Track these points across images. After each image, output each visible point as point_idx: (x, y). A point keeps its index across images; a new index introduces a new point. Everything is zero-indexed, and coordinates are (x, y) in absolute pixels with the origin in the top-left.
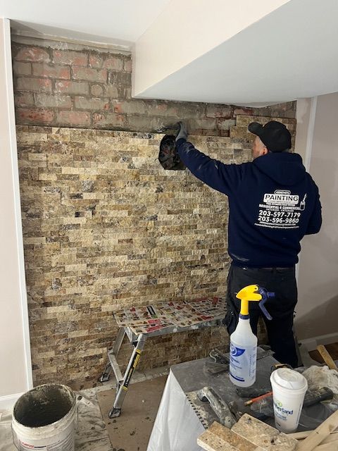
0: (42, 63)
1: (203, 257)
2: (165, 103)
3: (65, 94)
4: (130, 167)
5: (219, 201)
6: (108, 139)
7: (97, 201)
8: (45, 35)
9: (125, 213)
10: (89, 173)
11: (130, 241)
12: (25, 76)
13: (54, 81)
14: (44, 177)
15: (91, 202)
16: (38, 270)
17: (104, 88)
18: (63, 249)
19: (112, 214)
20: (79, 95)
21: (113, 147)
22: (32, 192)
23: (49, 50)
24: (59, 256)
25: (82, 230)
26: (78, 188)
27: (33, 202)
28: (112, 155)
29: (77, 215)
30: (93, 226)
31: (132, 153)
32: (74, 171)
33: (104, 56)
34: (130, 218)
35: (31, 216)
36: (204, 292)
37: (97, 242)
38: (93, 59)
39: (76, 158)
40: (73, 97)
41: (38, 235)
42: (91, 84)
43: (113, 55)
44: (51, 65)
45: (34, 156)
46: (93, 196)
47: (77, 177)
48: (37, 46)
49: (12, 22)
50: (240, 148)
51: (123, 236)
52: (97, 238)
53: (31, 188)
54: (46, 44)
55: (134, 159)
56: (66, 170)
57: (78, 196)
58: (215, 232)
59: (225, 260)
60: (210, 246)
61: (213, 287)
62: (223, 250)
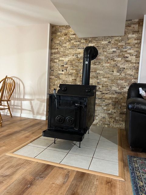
4: (77, 57)
5: (106, 69)
6: (72, 50)
7: (68, 67)
9: (75, 71)
10: (66, 59)
11: (75, 80)
14: (56, 61)
15: (66, 67)
16: (52, 85)
18: (58, 80)
19: (71, 71)
21: (73, 52)
22: (53, 64)
24: (57, 82)
25: (63, 75)
26: (63, 63)
27: (52, 67)
28: (72, 54)
29: (63, 71)
30: (66, 74)
31: (78, 54)
32: (63, 59)
34: (76, 73)
35: (52, 70)
36: (100, 101)
37: (67, 79)
39: (63, 55)
41: (53, 75)
45: (54, 55)
46: (66, 66)
47: (63, 61)
50: (115, 50)
51: (73, 78)
52: (66, 78)
53: (52, 63)
55: (78, 55)
56: (61, 59)
57: (63, 66)
58: (105, 79)
59: (109, 90)
60: (103, 84)
61: (103, 100)
62: (107, 87)
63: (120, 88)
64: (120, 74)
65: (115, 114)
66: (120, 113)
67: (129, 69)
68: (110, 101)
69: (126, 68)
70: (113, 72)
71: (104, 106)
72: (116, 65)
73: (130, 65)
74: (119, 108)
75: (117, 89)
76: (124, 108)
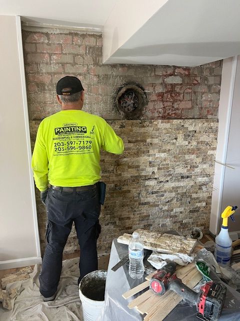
0: (43, 43)
1: (153, 173)
2: (126, 67)
3: (58, 63)
5: (165, 134)
8: (44, 25)
11: (103, 161)
12: (32, 53)
13: (50, 55)
17: (84, 58)
20: (67, 63)
23: (47, 34)
33: (84, 36)
36: (155, 197)
38: (75, 38)
40: (63, 64)
42: (75, 55)
43: (89, 35)
44: (48, 44)
48: (39, 32)
49: (21, 17)
54: (45, 31)
58: (163, 155)
59: (170, 175)
60: (159, 165)
61: (161, 193)
62: (168, 168)
63: (189, 168)
64: (189, 143)
65: (181, 214)
66: (190, 211)
67: (204, 132)
68: (173, 194)
69: (198, 131)
70: (176, 139)
71: (163, 205)
72: (183, 126)
73: (206, 124)
74: (188, 202)
75: (185, 170)
76: (195, 201)
